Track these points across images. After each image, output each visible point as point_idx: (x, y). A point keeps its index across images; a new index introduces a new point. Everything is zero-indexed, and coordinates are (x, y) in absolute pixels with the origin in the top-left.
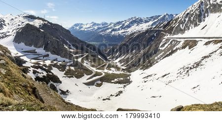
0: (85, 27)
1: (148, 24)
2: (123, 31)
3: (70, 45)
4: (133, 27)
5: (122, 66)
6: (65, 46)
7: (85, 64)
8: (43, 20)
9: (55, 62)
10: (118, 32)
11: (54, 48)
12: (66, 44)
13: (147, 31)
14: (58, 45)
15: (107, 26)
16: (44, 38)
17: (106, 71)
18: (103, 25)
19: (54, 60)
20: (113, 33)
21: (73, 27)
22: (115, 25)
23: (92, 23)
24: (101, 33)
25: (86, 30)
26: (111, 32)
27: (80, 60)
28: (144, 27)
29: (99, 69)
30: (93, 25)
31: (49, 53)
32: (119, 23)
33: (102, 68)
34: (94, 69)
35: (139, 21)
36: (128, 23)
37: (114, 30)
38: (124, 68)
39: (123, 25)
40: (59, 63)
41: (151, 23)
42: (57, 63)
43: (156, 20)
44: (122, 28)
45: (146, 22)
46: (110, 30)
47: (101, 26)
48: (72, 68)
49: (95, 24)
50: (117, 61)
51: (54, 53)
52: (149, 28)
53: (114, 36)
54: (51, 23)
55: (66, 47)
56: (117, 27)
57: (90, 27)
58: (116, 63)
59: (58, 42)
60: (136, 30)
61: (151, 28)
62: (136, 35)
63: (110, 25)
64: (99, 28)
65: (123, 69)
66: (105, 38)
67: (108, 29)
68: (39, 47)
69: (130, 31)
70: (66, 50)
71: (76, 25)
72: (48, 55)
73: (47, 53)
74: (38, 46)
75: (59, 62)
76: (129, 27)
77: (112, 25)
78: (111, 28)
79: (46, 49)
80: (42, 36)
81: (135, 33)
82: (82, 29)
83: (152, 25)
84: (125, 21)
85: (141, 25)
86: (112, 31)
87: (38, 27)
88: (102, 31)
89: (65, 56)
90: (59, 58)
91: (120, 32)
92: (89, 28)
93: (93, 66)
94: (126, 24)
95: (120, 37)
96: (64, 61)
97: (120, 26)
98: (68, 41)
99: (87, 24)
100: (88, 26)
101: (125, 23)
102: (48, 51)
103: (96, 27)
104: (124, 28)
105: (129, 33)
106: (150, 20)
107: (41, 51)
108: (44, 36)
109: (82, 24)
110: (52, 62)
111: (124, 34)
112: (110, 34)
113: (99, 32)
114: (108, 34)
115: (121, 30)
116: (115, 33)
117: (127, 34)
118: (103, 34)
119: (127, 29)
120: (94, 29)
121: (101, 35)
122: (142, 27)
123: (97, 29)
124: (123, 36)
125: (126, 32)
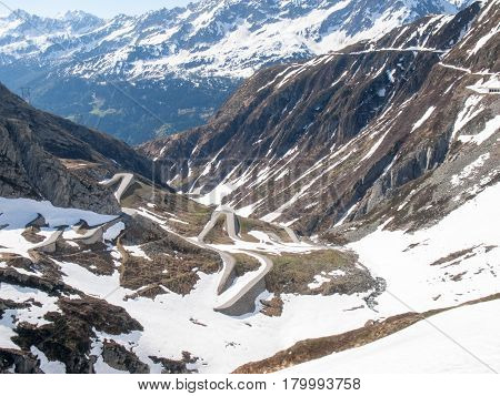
2: (185, 56)
4: (232, 36)
10: (161, 62)
15: (104, 34)
20: (139, 67)
22: (142, 27)
24: (77, 70)
26: (128, 64)
28: (285, 37)
36: (208, 17)
37: (140, 53)
39: (186, 26)
44: (182, 41)
45: (295, 11)
46: (121, 54)
47: (67, 33)
56: (156, 40)
57: (8, 39)
60: (247, 53)
61: (362, 46)
63: (116, 28)
64: (58, 46)
66: (101, 92)
67: (109, 47)
69: (219, 56)
76: (211, 36)
77: (129, 26)
78: (122, 43)
85: (269, 28)
86: (133, 56)
88: (79, 59)
91: (175, 61)
94: (197, 25)
97: (170, 32)
101: (193, 17)
103: (42, 41)
104: (189, 45)
105: (217, 69)
111: (193, 70)
112: (121, 75)
113: (66, 65)
114: (115, 76)
115: (177, 51)
116: (150, 70)
117: (206, 71)
118: (85, 72)
119: (204, 49)
120: (32, 47)
121: (78, 81)
122: (277, 38)
123: (49, 49)
124: (189, 84)
125: (203, 61)
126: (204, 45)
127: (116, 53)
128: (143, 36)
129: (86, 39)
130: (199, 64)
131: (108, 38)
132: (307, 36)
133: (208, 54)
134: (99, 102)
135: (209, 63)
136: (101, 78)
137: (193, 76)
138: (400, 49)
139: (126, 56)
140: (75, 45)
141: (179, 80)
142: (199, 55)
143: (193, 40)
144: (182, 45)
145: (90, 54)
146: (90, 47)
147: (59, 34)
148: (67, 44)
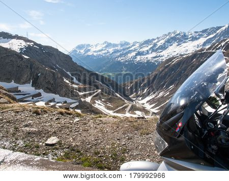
0: (93, 49)
1: (196, 43)
2: (154, 54)
3: (72, 79)
4: (170, 48)
5: (152, 108)
6: (65, 80)
7: (96, 106)
8: (26, 40)
9: (52, 104)
10: (146, 56)
11: (49, 82)
12: (67, 77)
13: (195, 55)
14: (55, 79)
15: (130, 47)
16: (31, 68)
17: (128, 115)
18: (122, 45)
19: (51, 101)
20: (138, 58)
21: (75, 51)
22: (141, 45)
23: (106, 42)
24: (119, 59)
25: (95, 54)
26: (135, 57)
27: (88, 99)
28: (189, 48)
29: (117, 112)
30: (106, 46)
31: (41, 91)
32: (147, 42)
33: (123, 111)
34: (111, 113)
35: (181, 39)
36: (163, 41)
37: (139, 54)
38: (156, 111)
39: (155, 45)
40: (58, 105)
41: (202, 40)
42: (55, 105)
43: (211, 36)
44: (153, 50)
45: (194, 39)
46: (133, 54)
47: (119, 48)
48: (79, 111)
49: (109, 45)
50: (144, 102)
51: (48, 90)
52: (199, 48)
53: (139, 63)
54: (39, 45)
55: (67, 82)
56: (145, 49)
57: (102, 50)
58: (143, 104)
59: (54, 74)
60: (175, 54)
61: (202, 50)
62: (175, 61)
63: (133, 45)
64: (116, 51)
65: (154, 113)
66: (126, 66)
67: (130, 52)
68: (24, 83)
69: (166, 54)
70: (66, 85)
71: (80, 47)
72: (39, 95)
73: (38, 91)
74: (22, 81)
75: (58, 103)
76: (163, 48)
77: (137, 45)
78: (134, 50)
79: (36, 84)
80: (27, 66)
81: (173, 58)
82: (90, 53)
83: (204, 44)
84: (158, 38)
85: (184, 45)
86: (137, 55)
87: (19, 51)
88: (121, 56)
89: (66, 94)
90: (57, 97)
91: (150, 56)
92: (100, 51)
93: (109, 108)
94: (159, 44)
95: (149, 65)
96: (65, 102)
97: (150, 47)
98: (68, 73)
99: (96, 46)
100: (99, 48)
101: (158, 42)
102: (39, 88)
103: (111, 50)
104: (156, 51)
105: (164, 59)
106: (201, 36)
107: (27, 88)
108: (30, 65)
109: (89, 45)
110: (47, 104)
111: (156, 59)
112: (133, 60)
113: (116, 57)
114: (131, 61)
115: (151, 53)
116: (142, 59)
117: (160, 59)
118: (122, 60)
119: (161, 52)
120: (108, 52)
121: (119, 62)
122: (187, 48)
123: (113, 53)
124: (154, 63)
125: (159, 56)
126: (161, 51)
127: (132, 53)
128: (141, 48)
129: (124, 49)
130: (158, 57)
131: (131, 49)
132: (198, 47)
133: (161, 54)
134: (125, 69)
135: (162, 57)
136: (126, 61)
137: (155, 61)
138: (214, 51)
139: (134, 55)
140: (120, 51)
141: (151, 62)
142: (159, 54)
143: (157, 49)
144: (153, 51)
145: (124, 54)
146: (125, 52)
147: (116, 48)
148: (118, 51)
